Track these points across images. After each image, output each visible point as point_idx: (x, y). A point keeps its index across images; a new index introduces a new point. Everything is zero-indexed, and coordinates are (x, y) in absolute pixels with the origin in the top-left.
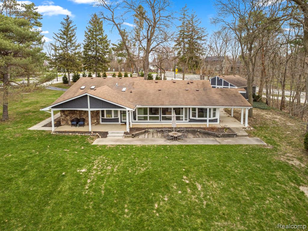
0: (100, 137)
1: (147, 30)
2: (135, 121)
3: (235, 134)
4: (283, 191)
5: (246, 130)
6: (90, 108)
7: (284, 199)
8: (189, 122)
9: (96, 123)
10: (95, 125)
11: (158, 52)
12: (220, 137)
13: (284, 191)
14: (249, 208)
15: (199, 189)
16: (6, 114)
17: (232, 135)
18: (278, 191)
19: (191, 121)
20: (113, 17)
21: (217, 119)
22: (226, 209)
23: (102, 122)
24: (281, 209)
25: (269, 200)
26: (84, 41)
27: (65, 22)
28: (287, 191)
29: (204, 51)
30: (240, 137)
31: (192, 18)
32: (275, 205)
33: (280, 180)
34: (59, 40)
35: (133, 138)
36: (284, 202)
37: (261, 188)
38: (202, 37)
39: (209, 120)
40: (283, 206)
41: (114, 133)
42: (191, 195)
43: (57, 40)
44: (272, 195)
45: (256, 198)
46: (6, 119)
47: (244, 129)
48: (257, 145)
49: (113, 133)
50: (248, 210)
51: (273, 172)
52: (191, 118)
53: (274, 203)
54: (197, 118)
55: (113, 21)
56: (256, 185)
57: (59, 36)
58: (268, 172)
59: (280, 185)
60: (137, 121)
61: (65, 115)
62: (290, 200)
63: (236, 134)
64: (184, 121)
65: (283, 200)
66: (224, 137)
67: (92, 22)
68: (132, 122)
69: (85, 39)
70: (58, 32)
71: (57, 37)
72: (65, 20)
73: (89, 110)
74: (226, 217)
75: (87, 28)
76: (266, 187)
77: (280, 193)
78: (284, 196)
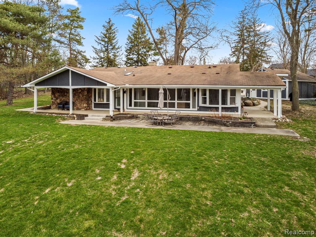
0: (76, 118)
1: (174, 16)
2: (130, 108)
3: (252, 123)
4: (291, 201)
5: (277, 121)
6: (72, 85)
7: (286, 216)
8: (198, 110)
9: (85, 107)
10: (85, 110)
11: (197, 48)
12: (229, 126)
13: (295, 201)
14: (197, 219)
15: (133, 178)
16: (10, 98)
17: (248, 123)
18: (279, 199)
19: (201, 109)
20: (137, 6)
21: (238, 107)
22: (153, 214)
23: (94, 108)
24: (268, 233)
25: (249, 212)
26: (126, 44)
27: (106, 24)
28: (302, 202)
29: (269, 58)
30: (261, 128)
31: (254, 22)
32: (259, 223)
33: (294, 183)
34: (100, 43)
35: (112, 121)
36: (284, 221)
37: (246, 190)
38: (265, 42)
39: (222, 108)
40: (277, 228)
41: (95, 116)
42: (112, 184)
43: (99, 43)
44: (263, 204)
45: (224, 204)
46: (10, 103)
47: (274, 121)
48: (281, 136)
49: (93, 116)
50: (194, 223)
51: (286, 170)
52: (201, 104)
53: (257, 219)
54: (208, 105)
55: (139, 10)
56: (240, 185)
57: (100, 38)
58: (276, 169)
59: (290, 191)
60: (133, 107)
61: (55, 97)
62: (300, 219)
63: (254, 123)
64: (191, 108)
65: (283, 217)
66: (235, 126)
67: (135, 25)
68: (127, 109)
69: (127, 43)
70: (99, 35)
71: (98, 40)
72: (108, 23)
73: (71, 87)
74: (142, 226)
75: (129, 31)
76: (258, 190)
77: (283, 205)
78: (289, 210)
